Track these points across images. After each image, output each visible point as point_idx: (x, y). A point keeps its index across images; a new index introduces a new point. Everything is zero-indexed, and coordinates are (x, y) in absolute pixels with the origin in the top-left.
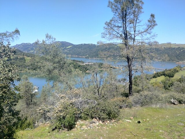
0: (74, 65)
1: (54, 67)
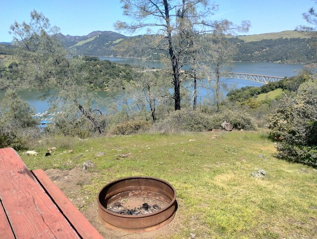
0: (127, 74)
1: (50, 73)
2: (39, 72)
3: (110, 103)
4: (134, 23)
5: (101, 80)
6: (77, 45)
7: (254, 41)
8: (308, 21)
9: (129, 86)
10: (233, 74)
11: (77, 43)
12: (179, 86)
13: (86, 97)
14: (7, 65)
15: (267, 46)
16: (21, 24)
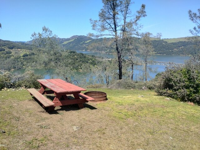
0: (93, 61)
1: (51, 59)
2: (46, 59)
3: (83, 78)
4: (98, 34)
5: (77, 65)
6: (64, 43)
7: (174, 42)
8: (192, 34)
9: (93, 68)
10: (156, 62)
11: (63, 42)
12: (121, 68)
13: (70, 73)
14: (22, 55)
15: (182, 45)
16: (38, 34)
